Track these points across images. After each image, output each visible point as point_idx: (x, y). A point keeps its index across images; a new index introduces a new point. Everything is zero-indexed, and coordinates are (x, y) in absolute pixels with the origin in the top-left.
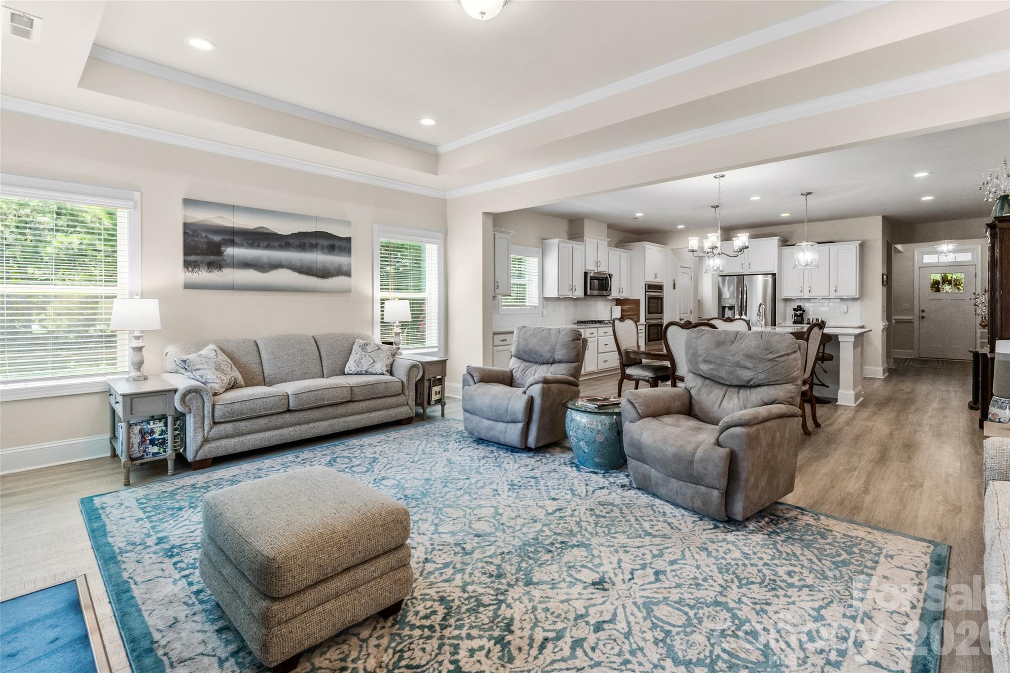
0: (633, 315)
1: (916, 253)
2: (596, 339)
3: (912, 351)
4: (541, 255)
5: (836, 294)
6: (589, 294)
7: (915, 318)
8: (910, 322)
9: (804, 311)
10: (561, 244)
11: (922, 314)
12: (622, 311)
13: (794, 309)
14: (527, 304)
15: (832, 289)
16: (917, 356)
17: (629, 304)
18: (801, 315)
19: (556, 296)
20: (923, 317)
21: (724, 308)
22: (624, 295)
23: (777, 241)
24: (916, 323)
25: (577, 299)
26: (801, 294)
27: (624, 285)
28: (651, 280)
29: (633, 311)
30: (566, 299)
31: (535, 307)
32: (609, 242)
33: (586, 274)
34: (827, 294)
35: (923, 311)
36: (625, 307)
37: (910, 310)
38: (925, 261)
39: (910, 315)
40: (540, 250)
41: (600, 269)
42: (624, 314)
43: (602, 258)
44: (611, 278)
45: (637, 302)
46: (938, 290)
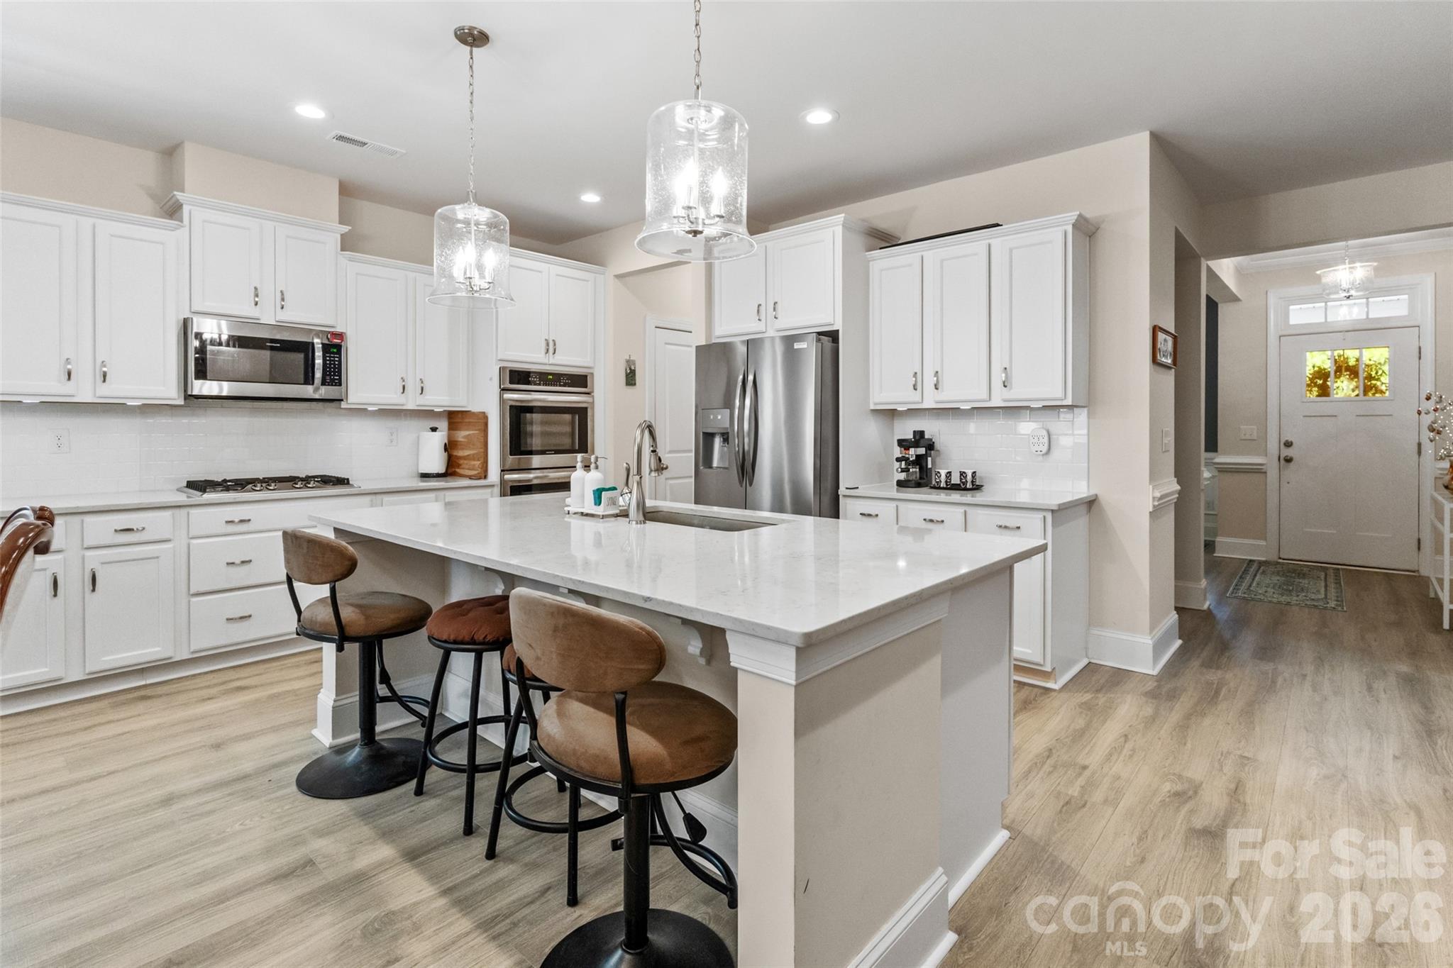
0: (474, 457)
1: (1272, 300)
3: (1263, 543)
5: (1008, 394)
6: (194, 391)
7: (1267, 460)
8: (1258, 471)
9: (930, 446)
11: (1287, 452)
13: (902, 443)
15: (998, 377)
16: (1272, 557)
17: (468, 426)
18: (920, 461)
20: (1289, 460)
21: (709, 437)
23: (839, 230)
24: (1272, 474)
26: (915, 396)
28: (518, 357)
29: (474, 445)
34: (983, 394)
35: (1288, 444)
36: (462, 435)
37: (1257, 444)
38: (1293, 320)
39: (1258, 455)
42: (460, 453)
45: (479, 421)
46: (1324, 391)
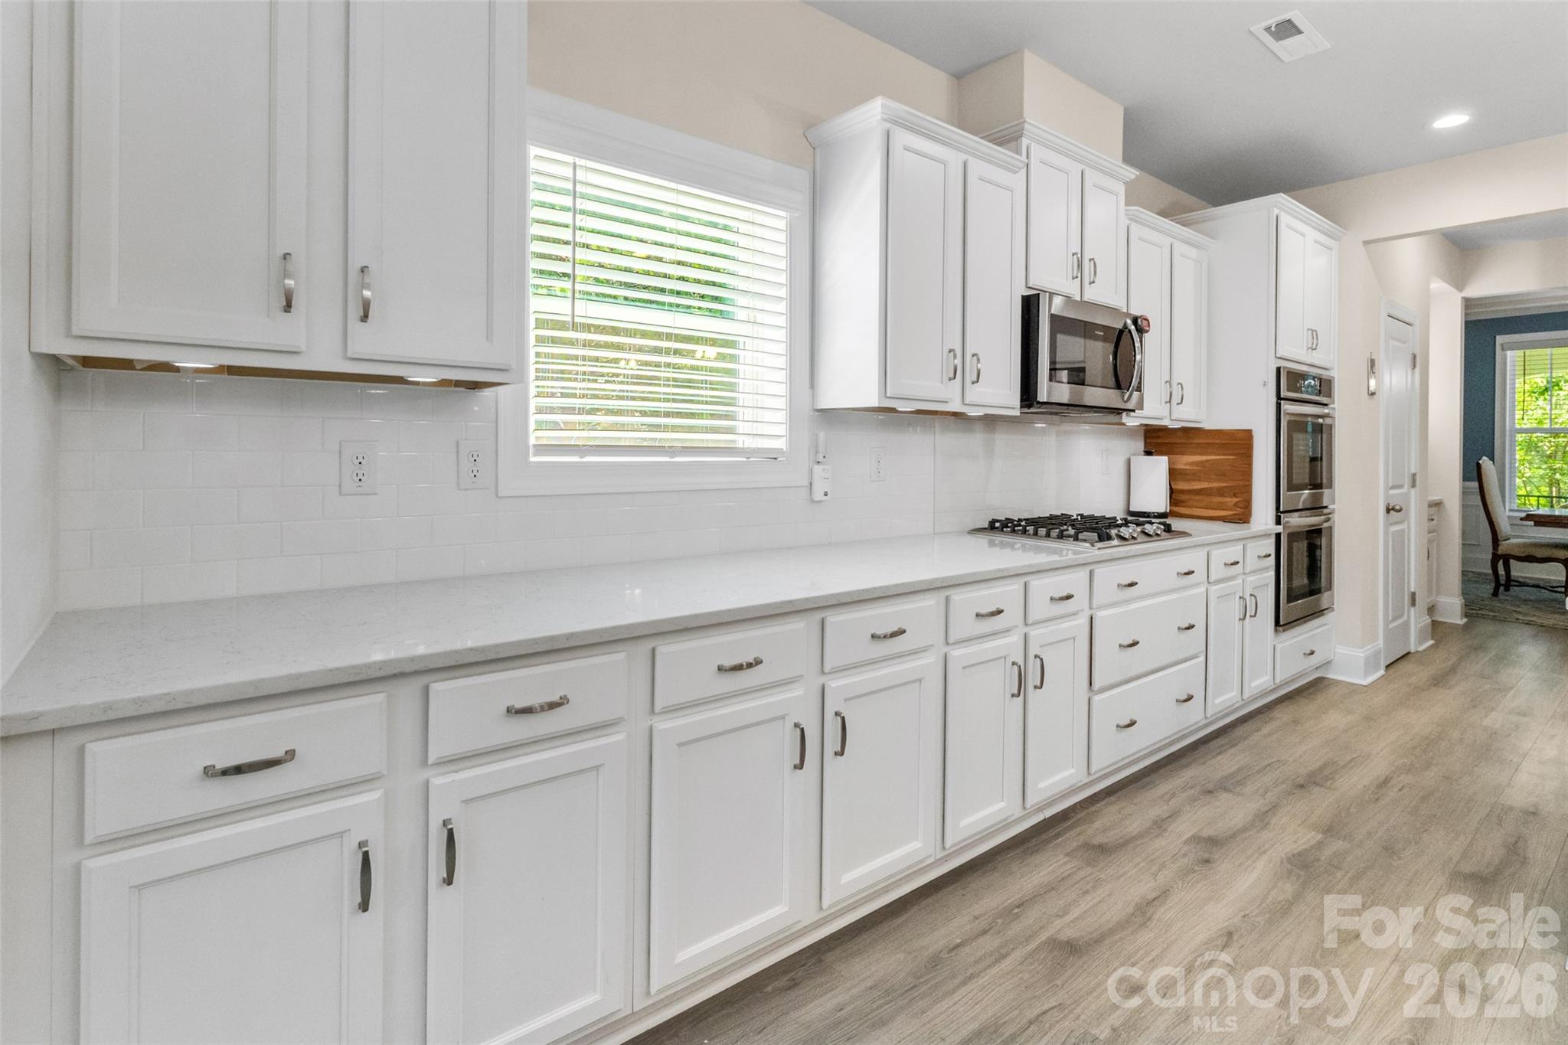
0: (1221, 492)
2: (1084, 621)
4: (802, 198)
6: (1042, 396)
10: (902, 138)
12: (1173, 474)
14: (741, 442)
17: (1203, 449)
19: (871, 398)
22: (1188, 414)
25: (991, 421)
27: (1185, 372)
28: (1297, 352)
29: (1222, 475)
30: (927, 416)
31: (773, 457)
32: (1129, 186)
33: (1030, 306)
36: (1185, 461)
40: (802, 177)
41: (1092, 294)
42: (1181, 486)
43: (1103, 247)
44: (1141, 331)
45: (1240, 443)
